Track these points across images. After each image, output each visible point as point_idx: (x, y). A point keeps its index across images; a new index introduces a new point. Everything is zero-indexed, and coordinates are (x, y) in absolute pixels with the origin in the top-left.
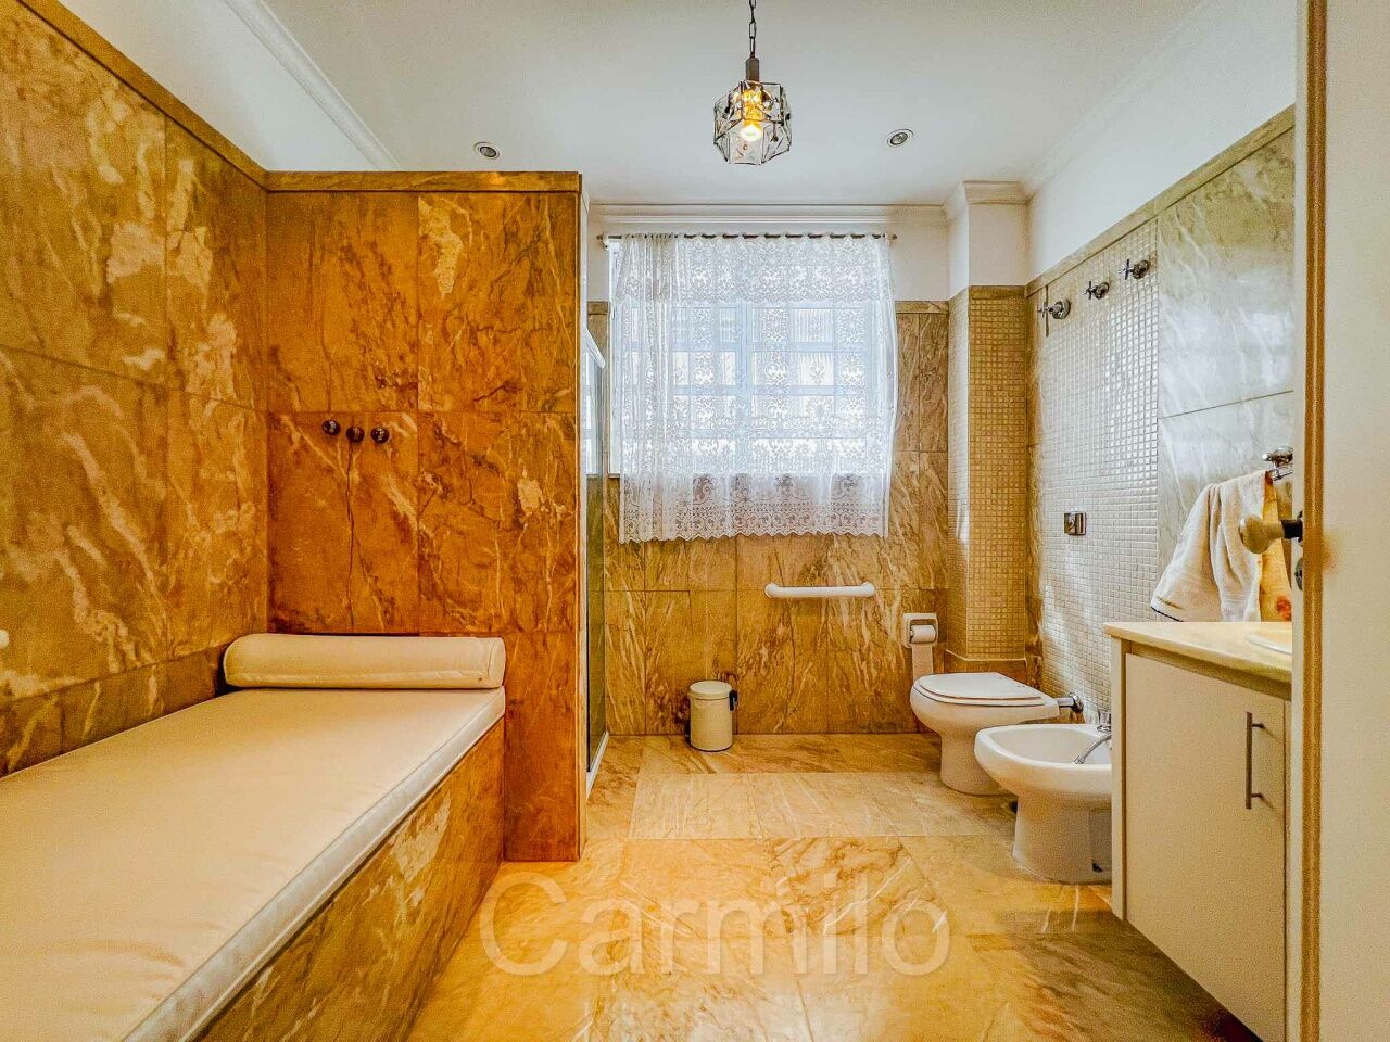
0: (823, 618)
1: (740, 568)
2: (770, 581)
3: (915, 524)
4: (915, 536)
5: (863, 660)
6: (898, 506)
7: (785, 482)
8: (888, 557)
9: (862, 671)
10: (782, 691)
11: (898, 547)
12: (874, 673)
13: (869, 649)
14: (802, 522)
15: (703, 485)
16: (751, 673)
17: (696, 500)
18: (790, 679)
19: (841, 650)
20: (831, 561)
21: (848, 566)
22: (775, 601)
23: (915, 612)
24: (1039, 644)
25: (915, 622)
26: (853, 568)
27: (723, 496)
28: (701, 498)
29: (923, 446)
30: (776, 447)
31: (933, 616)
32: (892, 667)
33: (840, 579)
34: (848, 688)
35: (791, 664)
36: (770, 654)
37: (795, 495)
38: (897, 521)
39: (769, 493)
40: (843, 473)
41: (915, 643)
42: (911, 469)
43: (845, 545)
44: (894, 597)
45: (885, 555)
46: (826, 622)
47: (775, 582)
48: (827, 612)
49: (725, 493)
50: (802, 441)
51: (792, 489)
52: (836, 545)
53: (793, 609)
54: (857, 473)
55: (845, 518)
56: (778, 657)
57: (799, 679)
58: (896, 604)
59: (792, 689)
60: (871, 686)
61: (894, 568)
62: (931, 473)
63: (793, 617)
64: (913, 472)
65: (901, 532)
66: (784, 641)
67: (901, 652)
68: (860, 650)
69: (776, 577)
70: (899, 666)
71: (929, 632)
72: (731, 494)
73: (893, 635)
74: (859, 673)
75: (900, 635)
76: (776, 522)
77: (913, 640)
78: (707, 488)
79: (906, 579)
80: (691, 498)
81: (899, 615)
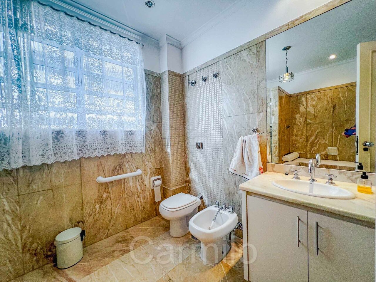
0: (123, 186)
1: (82, 172)
2: (99, 175)
3: (153, 146)
4: (153, 151)
5: (138, 197)
6: (148, 141)
7: (104, 133)
8: (145, 160)
9: (138, 202)
10: (107, 220)
11: (148, 155)
12: (142, 201)
13: (140, 193)
14: (112, 149)
15: (58, 135)
16: (91, 218)
17: (54, 142)
18: (110, 214)
19: (130, 196)
20: (125, 163)
21: (132, 165)
22: (102, 184)
23: (154, 176)
24: (189, 180)
25: (155, 180)
26: (134, 165)
27: (71, 140)
28: (58, 142)
29: (155, 121)
30: (99, 118)
31: (159, 177)
32: (148, 197)
33: (129, 170)
34: (133, 209)
35: (110, 208)
36: (100, 207)
37: (108, 138)
38: (148, 146)
39: (97, 138)
40: (128, 129)
41: (155, 187)
42: (151, 128)
43: (130, 156)
44: (148, 173)
45: (144, 159)
46: (124, 187)
47: (101, 176)
48: (124, 183)
49: (72, 139)
50: (111, 116)
51: (108, 136)
52: (127, 157)
53: (110, 185)
54: (133, 130)
55: (130, 146)
56: (104, 207)
57: (114, 212)
58: (149, 175)
59: (111, 218)
60: (141, 206)
61: (147, 163)
62: (157, 130)
63: (110, 189)
64: (152, 129)
65: (149, 150)
66: (107, 199)
67: (151, 191)
68: (137, 194)
69: (102, 173)
70: (150, 196)
71: (159, 182)
72: (76, 139)
73: (148, 186)
74: (137, 203)
75: (150, 186)
76: (100, 151)
77: (155, 186)
78: (61, 137)
79: (152, 166)
80: (51, 141)
81: (150, 178)
